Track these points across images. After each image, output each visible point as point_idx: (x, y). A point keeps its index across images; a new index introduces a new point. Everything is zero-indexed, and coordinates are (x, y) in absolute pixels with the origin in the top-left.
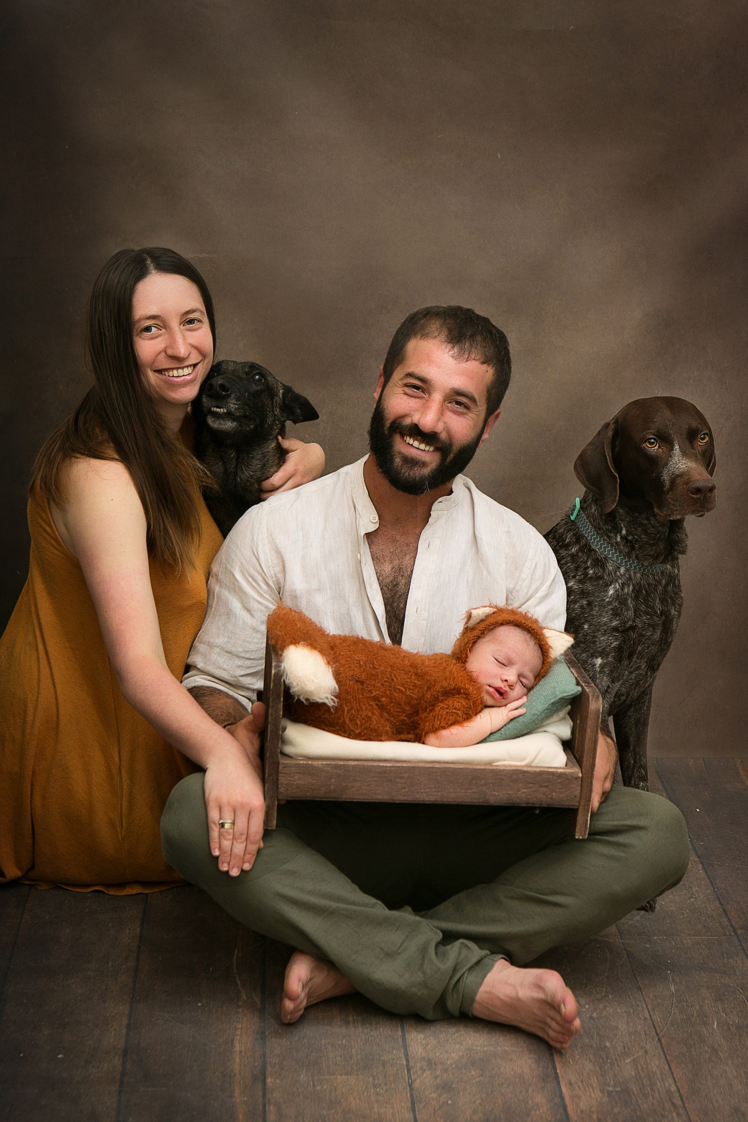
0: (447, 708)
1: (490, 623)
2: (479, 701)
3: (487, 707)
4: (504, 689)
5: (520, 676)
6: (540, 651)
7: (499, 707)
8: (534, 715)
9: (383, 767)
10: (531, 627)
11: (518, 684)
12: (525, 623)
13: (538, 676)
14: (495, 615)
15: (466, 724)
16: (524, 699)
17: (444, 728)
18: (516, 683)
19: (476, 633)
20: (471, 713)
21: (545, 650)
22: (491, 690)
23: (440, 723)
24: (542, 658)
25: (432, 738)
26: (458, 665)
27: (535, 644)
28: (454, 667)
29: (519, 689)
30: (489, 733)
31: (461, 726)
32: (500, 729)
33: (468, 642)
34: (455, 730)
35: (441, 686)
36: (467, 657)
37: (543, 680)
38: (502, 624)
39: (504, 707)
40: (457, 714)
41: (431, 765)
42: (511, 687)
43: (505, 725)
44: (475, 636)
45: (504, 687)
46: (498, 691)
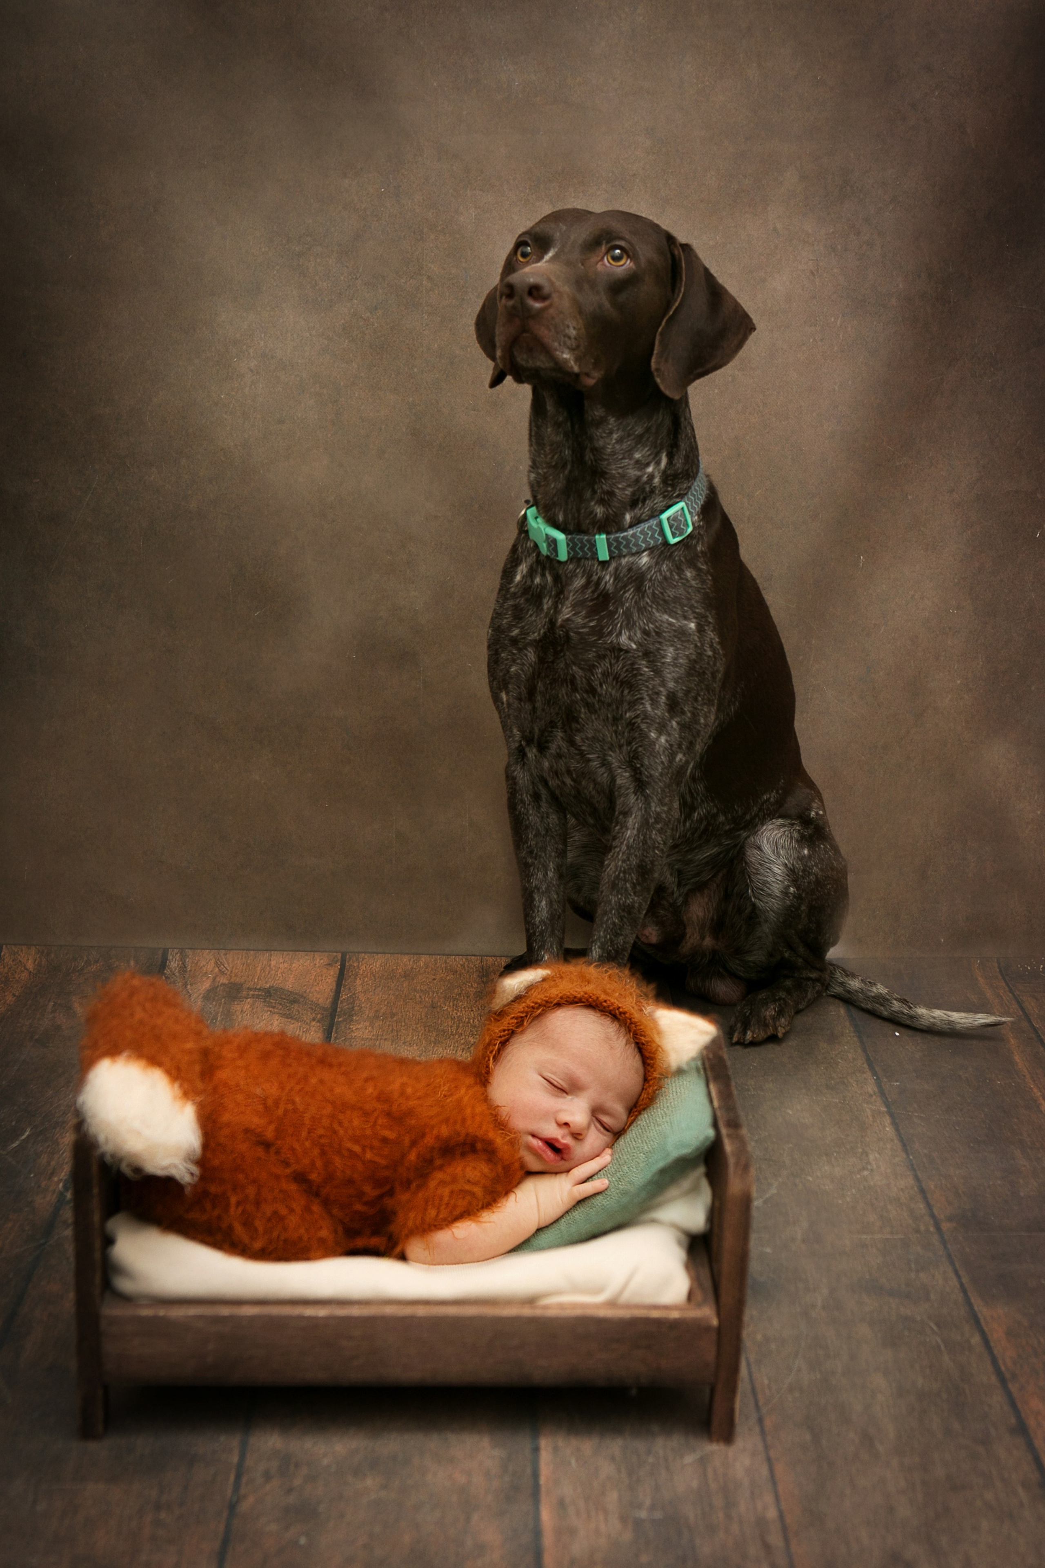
0: (452, 1183)
1: (536, 1003)
2: (517, 1165)
3: (530, 1174)
4: (565, 1141)
5: (596, 1112)
6: (638, 1057)
7: (556, 1173)
8: (624, 1193)
9: (309, 1318)
10: (619, 1008)
11: (593, 1127)
12: (605, 1001)
13: (635, 1105)
14: (545, 985)
15: (486, 1216)
16: (606, 1157)
17: (438, 1227)
18: (589, 1127)
19: (507, 1022)
20: (500, 1188)
21: (647, 1055)
22: (536, 1143)
24: (641, 1071)
25: (415, 1247)
26: (473, 1089)
27: (627, 1043)
28: (466, 1093)
29: (595, 1138)
30: (534, 1228)
31: (474, 1221)
32: (556, 1221)
34: (465, 1230)
35: (438, 1136)
36: (488, 1073)
37: (645, 1116)
38: (559, 1005)
39: (563, 1176)
41: (407, 1311)
42: (577, 1136)
43: (567, 1212)
44: (504, 1031)
45: (563, 1138)
46: (551, 1144)
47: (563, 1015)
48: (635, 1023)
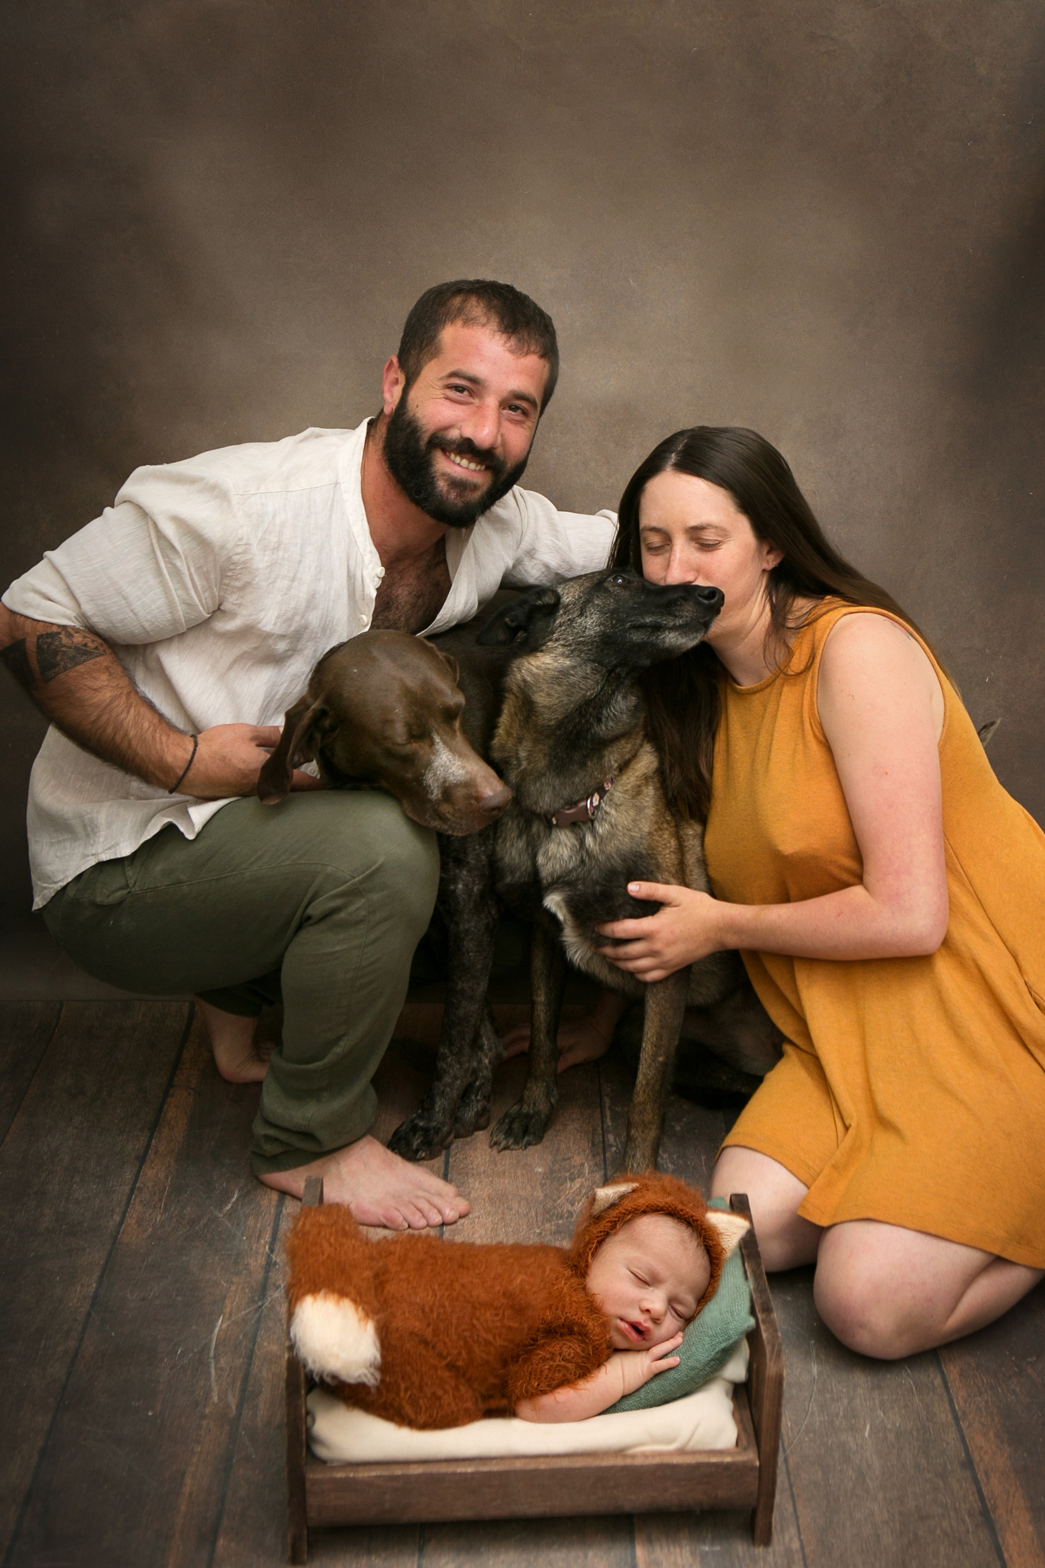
0: (552, 1359)
1: (627, 1210)
2: (607, 1342)
3: (617, 1351)
4: (646, 1325)
5: (672, 1301)
6: (706, 1257)
7: (639, 1351)
8: (693, 1369)
11: (669, 1314)
12: (682, 1210)
13: (703, 1297)
15: (582, 1384)
16: (679, 1339)
17: (544, 1393)
18: (665, 1314)
19: (604, 1225)
20: (589, 1367)
22: (623, 1325)
23: (538, 1385)
25: (525, 1408)
26: (574, 1280)
27: (698, 1245)
29: (670, 1323)
30: (620, 1396)
31: (573, 1388)
32: (638, 1390)
33: (590, 1240)
34: (564, 1396)
35: (543, 1319)
36: (587, 1266)
38: (645, 1212)
39: (644, 1353)
40: (567, 1368)
42: (656, 1321)
43: (646, 1383)
44: (601, 1232)
45: (645, 1321)
46: (636, 1327)
47: (648, 1220)
48: (705, 1229)
